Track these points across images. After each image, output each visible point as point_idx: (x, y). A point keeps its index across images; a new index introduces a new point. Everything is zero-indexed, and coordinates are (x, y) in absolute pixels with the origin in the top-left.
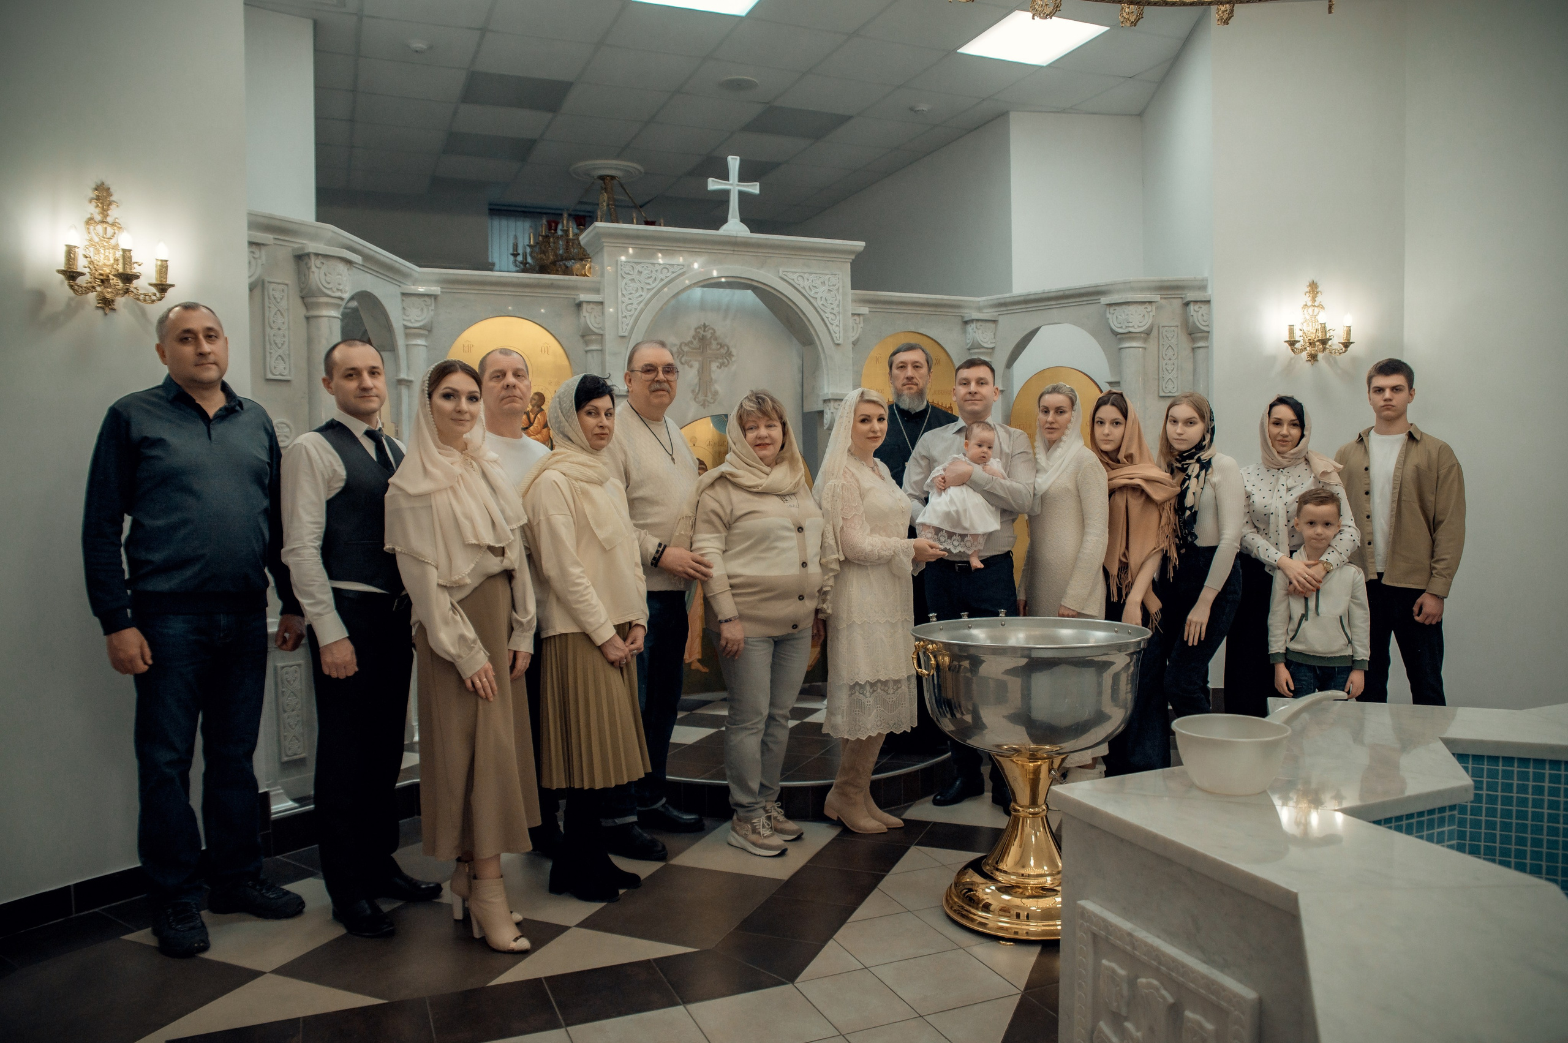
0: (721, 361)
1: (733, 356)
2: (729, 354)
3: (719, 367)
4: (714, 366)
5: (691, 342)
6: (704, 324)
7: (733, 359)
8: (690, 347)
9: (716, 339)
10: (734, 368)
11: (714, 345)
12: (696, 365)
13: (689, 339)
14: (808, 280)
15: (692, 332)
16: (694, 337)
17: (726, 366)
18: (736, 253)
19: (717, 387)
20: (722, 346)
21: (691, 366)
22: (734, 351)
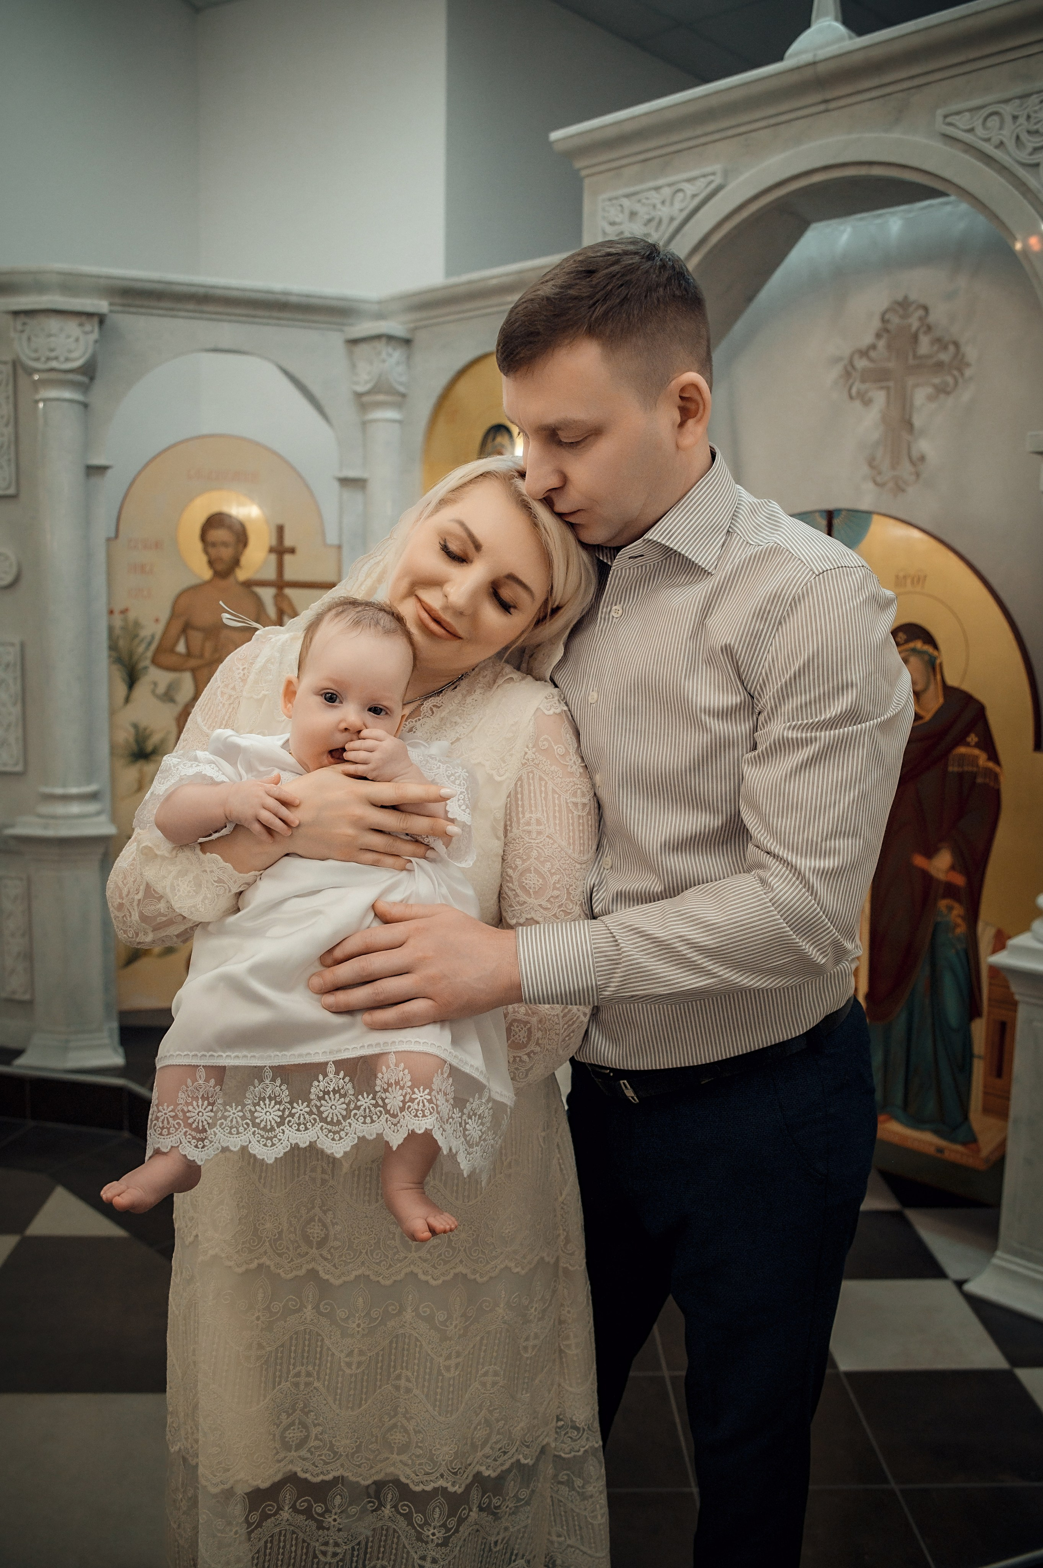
0: (937, 381)
1: (968, 365)
2: (959, 364)
3: (930, 398)
4: (920, 396)
5: (873, 347)
6: (906, 298)
7: (968, 372)
8: (870, 359)
9: (929, 328)
10: (966, 395)
11: (925, 345)
12: (879, 397)
13: (868, 339)
14: (1015, 118)
15: (876, 324)
16: (878, 336)
17: (948, 393)
18: (833, 105)
19: (924, 446)
20: (941, 343)
21: (867, 402)
22: (971, 353)
